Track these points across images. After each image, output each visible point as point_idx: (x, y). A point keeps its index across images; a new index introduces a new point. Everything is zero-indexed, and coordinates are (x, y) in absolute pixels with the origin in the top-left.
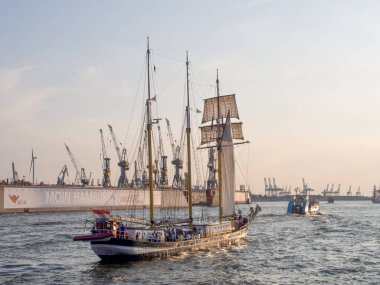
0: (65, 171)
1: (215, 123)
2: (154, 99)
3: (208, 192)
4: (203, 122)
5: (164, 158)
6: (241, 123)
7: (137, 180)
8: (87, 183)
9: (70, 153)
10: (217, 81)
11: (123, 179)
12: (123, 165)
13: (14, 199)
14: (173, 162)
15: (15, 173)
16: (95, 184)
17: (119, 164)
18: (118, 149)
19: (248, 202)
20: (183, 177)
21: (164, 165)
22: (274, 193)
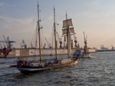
0: (45, 45)
1: (66, 28)
2: (40, 21)
3: (84, 49)
4: (63, 28)
5: (72, 40)
6: (73, 28)
7: (65, 47)
8: (51, 48)
9: (46, 40)
10: (66, 15)
11: (61, 46)
12: (61, 43)
13: (32, 52)
14: (75, 41)
15: (32, 46)
16: (53, 48)
17: (60, 42)
18: (59, 38)
19: (96, 52)
20: (77, 45)
21: (72, 42)
22: (104, 49)
